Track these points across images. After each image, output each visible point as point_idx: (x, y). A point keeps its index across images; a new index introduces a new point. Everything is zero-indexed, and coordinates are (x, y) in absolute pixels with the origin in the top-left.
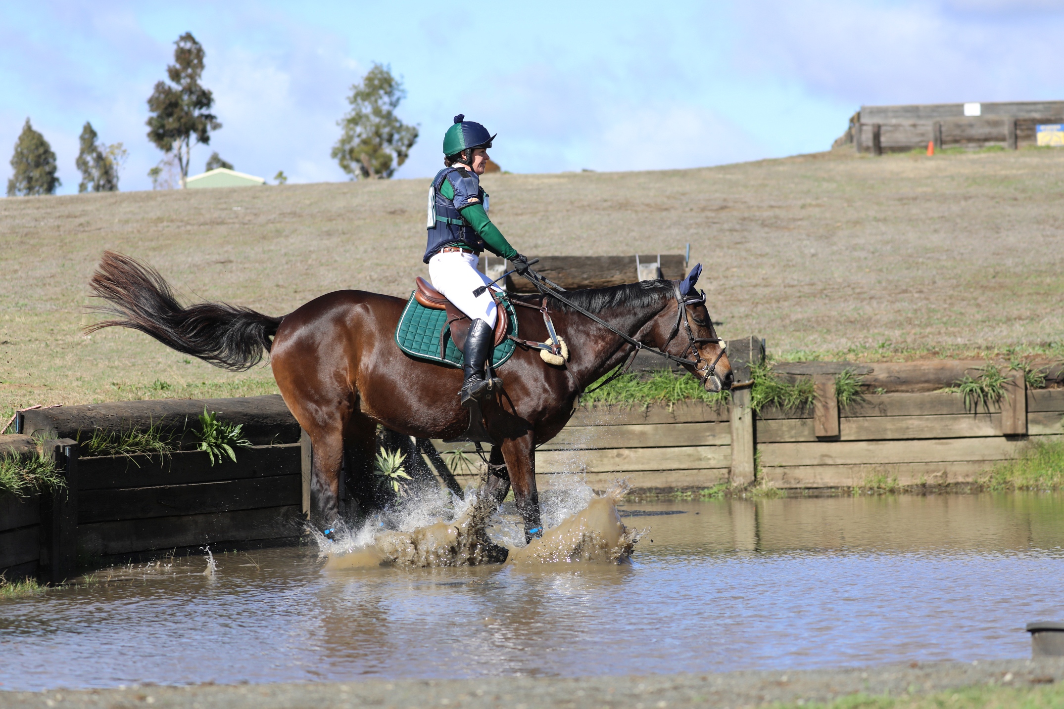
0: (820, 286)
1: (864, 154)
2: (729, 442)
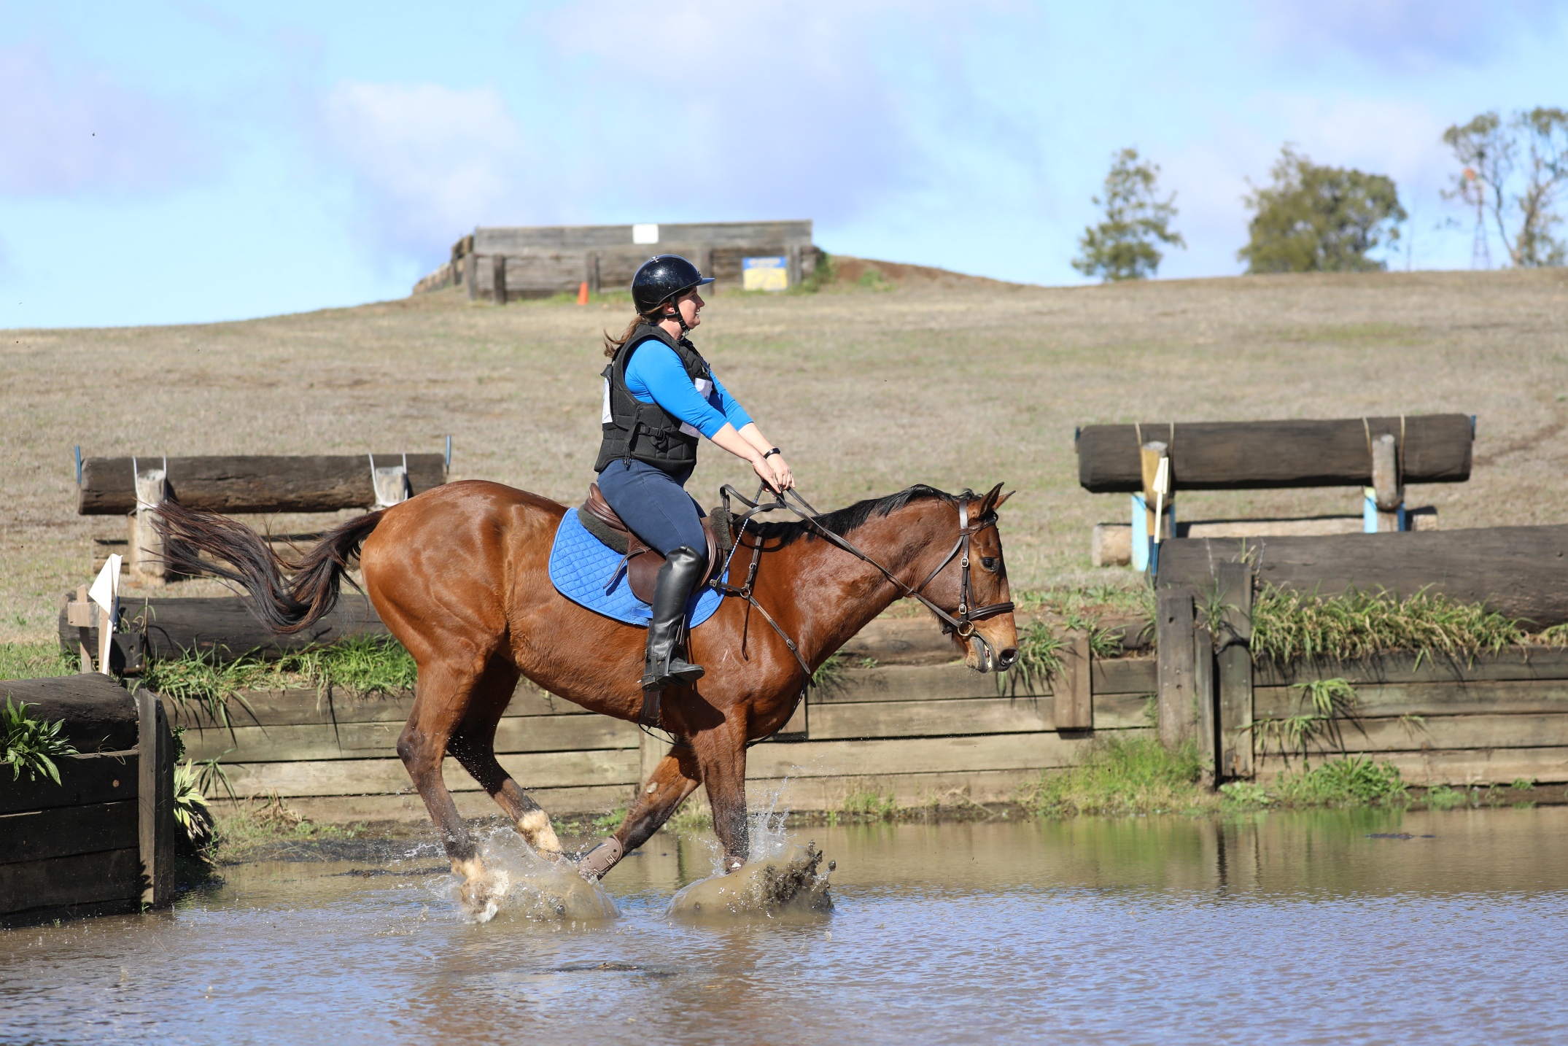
1: (480, 302)
2: (636, 745)
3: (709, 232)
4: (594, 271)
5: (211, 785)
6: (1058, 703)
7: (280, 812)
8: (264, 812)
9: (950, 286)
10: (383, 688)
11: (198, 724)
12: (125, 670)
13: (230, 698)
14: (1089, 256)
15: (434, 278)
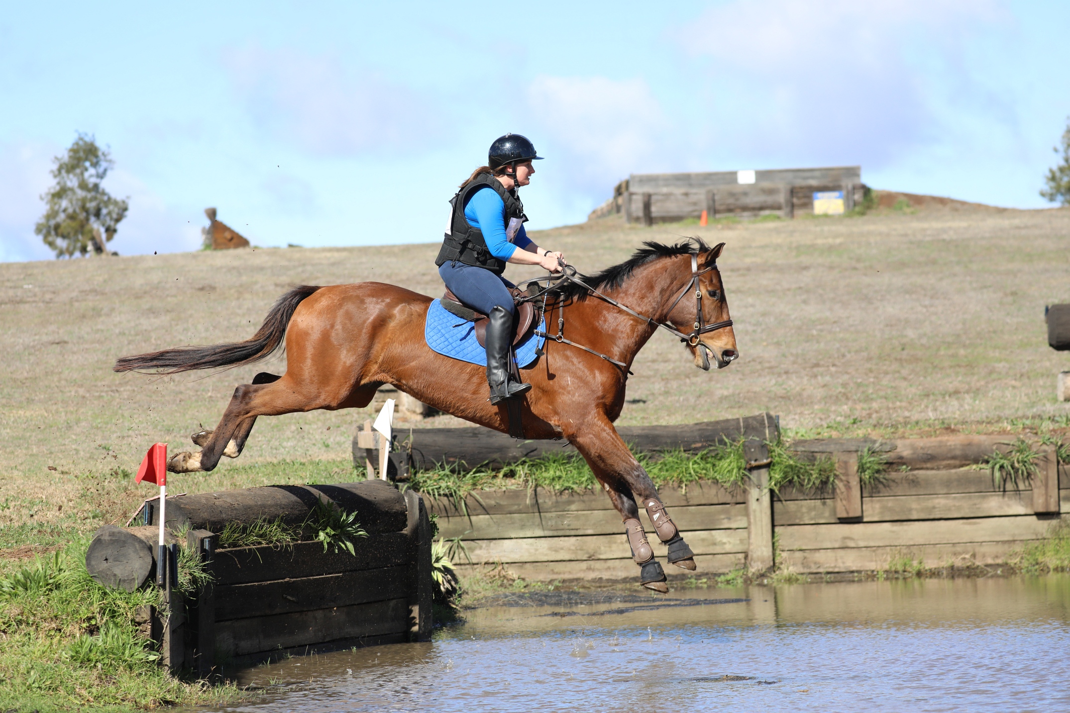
1: (634, 225)
2: (745, 525)
3: (790, 175)
4: (711, 202)
5: (456, 555)
6: (1036, 496)
7: (503, 573)
8: (492, 573)
9: (956, 210)
10: (572, 489)
11: (447, 513)
12: (397, 477)
13: (468, 496)
14: (1051, 188)
15: (602, 209)
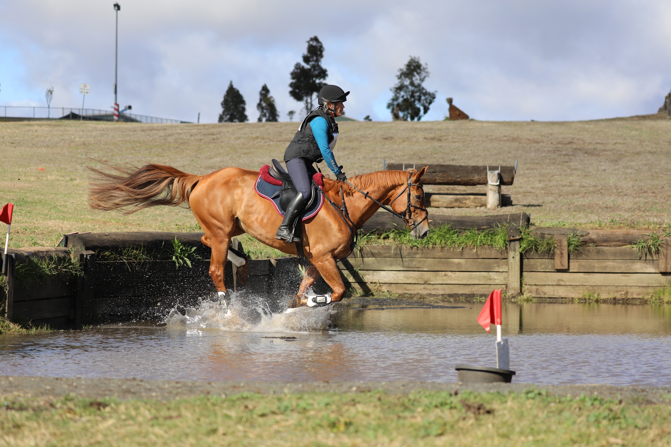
0: (600, 187)
2: (507, 270)
6: (661, 263)
